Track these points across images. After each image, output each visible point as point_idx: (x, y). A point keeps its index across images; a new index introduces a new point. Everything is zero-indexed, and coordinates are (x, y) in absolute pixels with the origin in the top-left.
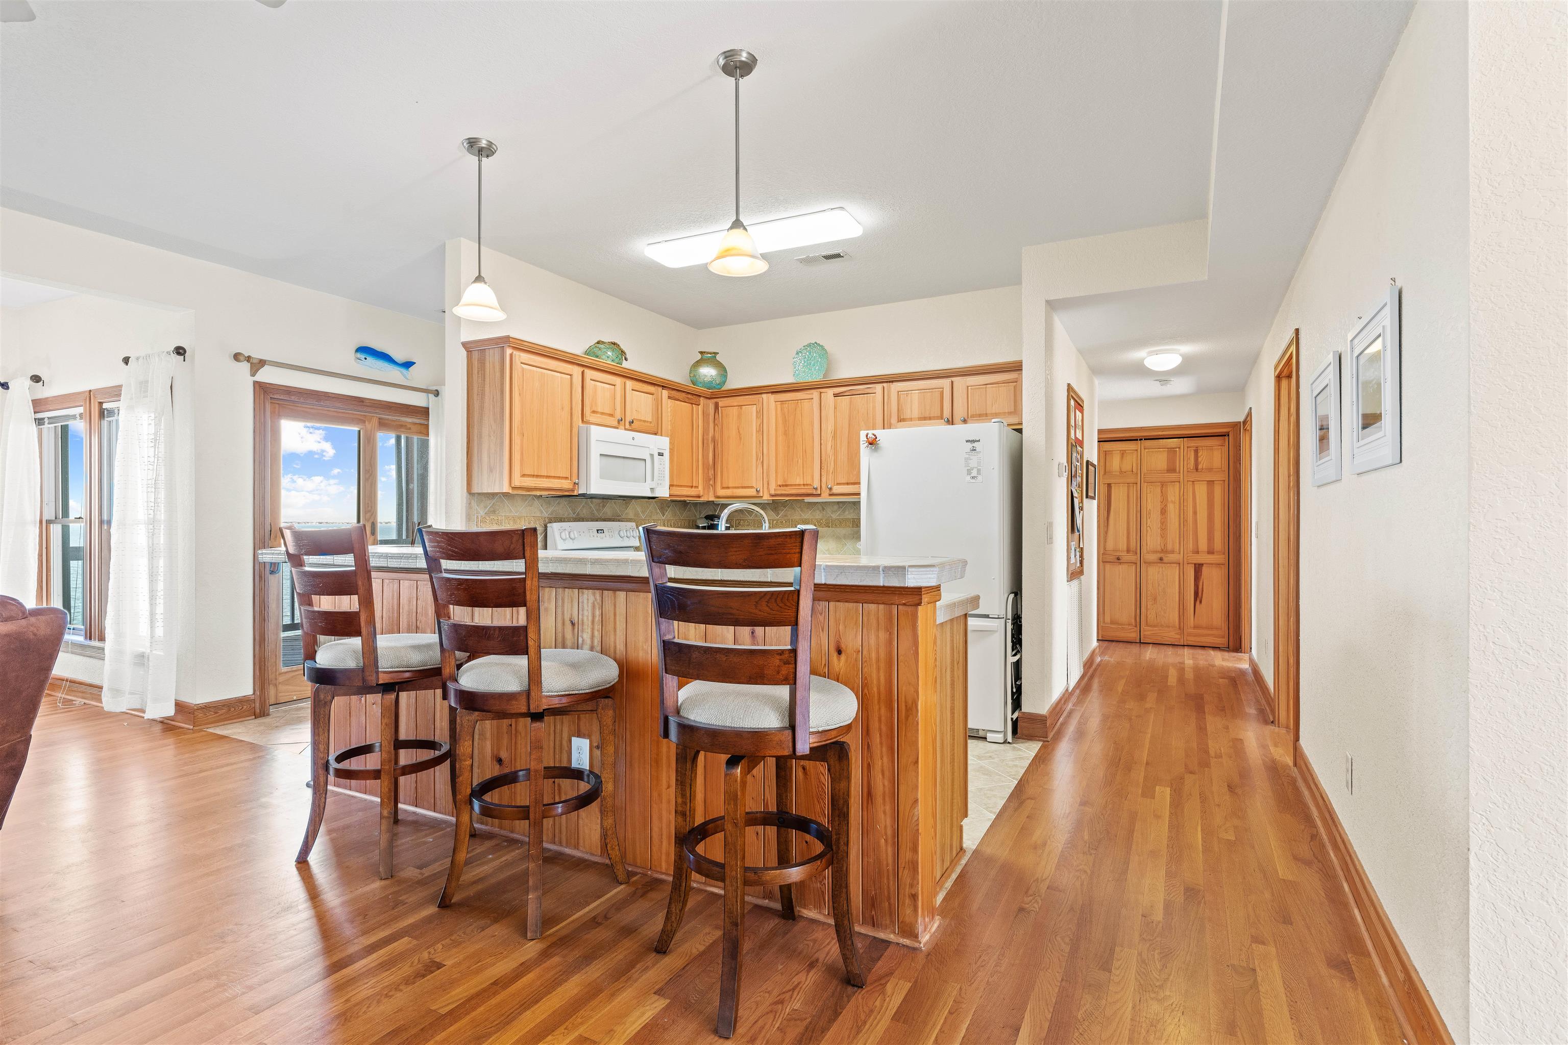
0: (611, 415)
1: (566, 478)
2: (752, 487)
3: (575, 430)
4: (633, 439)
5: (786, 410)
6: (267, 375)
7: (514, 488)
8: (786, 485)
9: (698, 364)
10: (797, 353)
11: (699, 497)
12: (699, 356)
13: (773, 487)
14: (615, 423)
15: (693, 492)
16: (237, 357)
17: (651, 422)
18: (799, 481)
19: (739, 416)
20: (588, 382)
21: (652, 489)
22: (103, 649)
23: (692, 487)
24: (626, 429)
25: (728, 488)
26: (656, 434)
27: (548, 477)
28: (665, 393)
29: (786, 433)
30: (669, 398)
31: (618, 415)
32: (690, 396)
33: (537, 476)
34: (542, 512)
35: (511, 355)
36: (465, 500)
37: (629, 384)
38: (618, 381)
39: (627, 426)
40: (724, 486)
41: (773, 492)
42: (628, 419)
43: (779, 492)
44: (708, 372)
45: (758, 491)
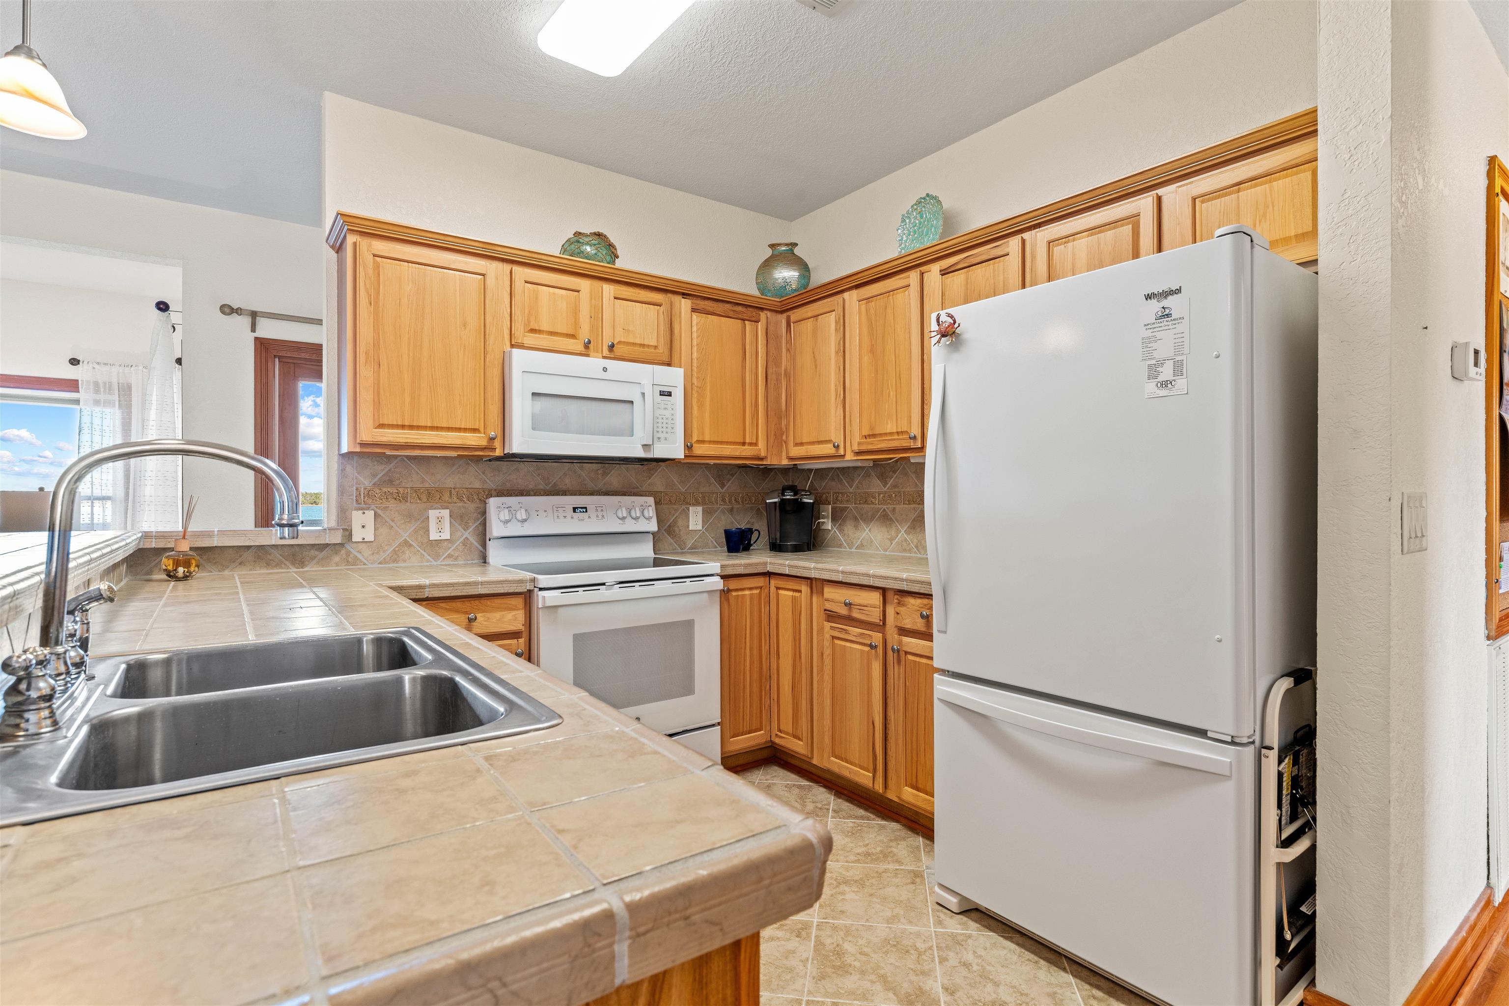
0: (573, 336)
1: (475, 430)
2: (829, 441)
3: (494, 358)
4: (605, 370)
5: (872, 312)
6: (269, 330)
7: (362, 445)
8: (874, 436)
9: (768, 265)
10: (903, 221)
11: (762, 459)
12: (769, 252)
13: (857, 438)
14: (580, 348)
15: (747, 451)
16: (228, 310)
17: (656, 347)
18: (890, 427)
19: (815, 330)
20: (519, 284)
21: (646, 447)
23: (744, 444)
24: (604, 357)
25: (802, 444)
26: (669, 365)
27: (433, 428)
28: (685, 305)
29: (872, 351)
30: (694, 310)
31: (585, 334)
32: (739, 308)
33: (411, 427)
34: (484, 482)
35: (355, 244)
36: (336, 466)
37: (609, 290)
38: (585, 285)
39: (606, 352)
40: (798, 441)
41: (856, 448)
42: (607, 342)
43: (864, 448)
44: (786, 275)
45: (837, 447)
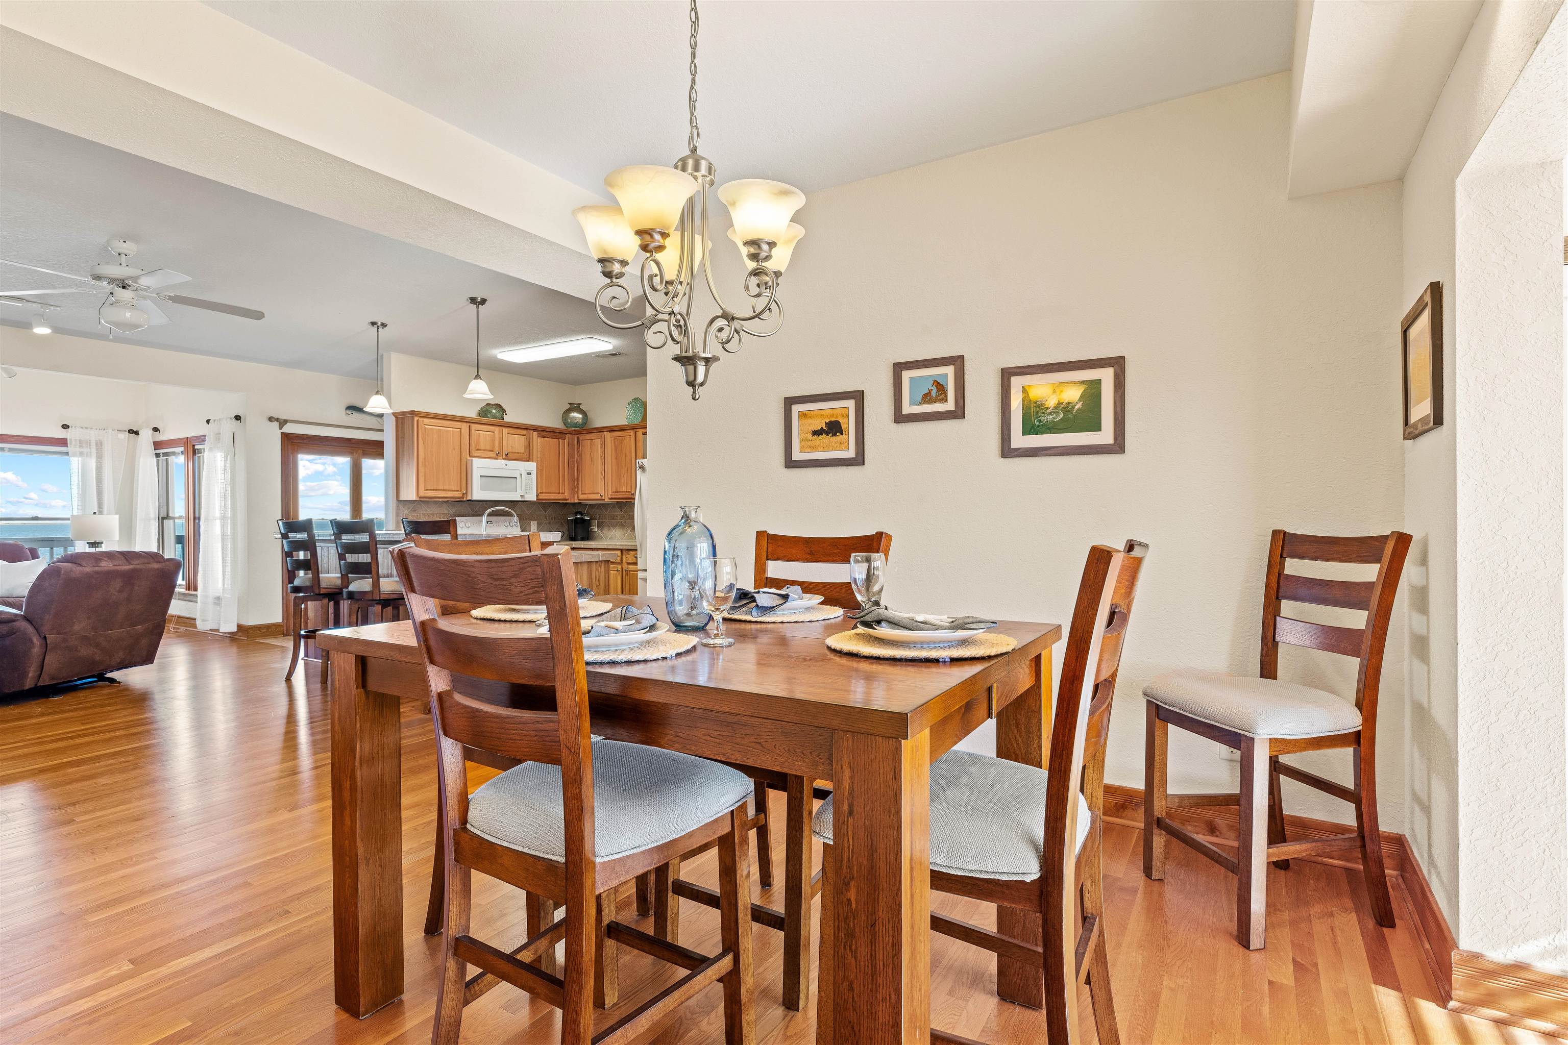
0: (492, 451)
1: (458, 491)
2: (598, 493)
3: (464, 462)
4: (506, 465)
5: (617, 443)
6: (289, 429)
7: (420, 497)
8: (617, 492)
9: (568, 412)
10: (629, 404)
11: (567, 500)
12: (568, 406)
13: (610, 493)
14: (495, 456)
15: (560, 497)
16: (271, 419)
17: (523, 453)
18: (624, 489)
19: (591, 445)
20: (473, 431)
21: (521, 496)
22: (196, 596)
23: (559, 493)
24: (503, 459)
25: (585, 494)
26: (528, 461)
27: (444, 490)
28: (535, 434)
29: (616, 458)
30: (538, 436)
31: (497, 450)
32: (557, 434)
33: (436, 490)
34: (449, 511)
35: (418, 421)
36: (395, 505)
37: (505, 430)
38: (496, 429)
39: (504, 457)
40: (583, 492)
41: (610, 497)
42: (505, 452)
43: (613, 497)
44: (576, 416)
45: (602, 496)
